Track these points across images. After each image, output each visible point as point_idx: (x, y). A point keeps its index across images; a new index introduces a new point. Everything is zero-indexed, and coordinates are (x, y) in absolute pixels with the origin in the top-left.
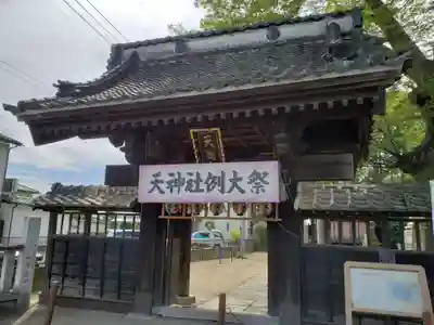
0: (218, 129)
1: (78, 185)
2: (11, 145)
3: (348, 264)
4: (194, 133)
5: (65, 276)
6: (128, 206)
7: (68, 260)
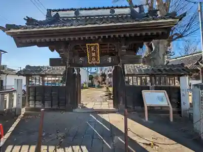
0: (98, 44)
1: (38, 66)
2: (2, 53)
3: (143, 91)
4: (88, 45)
5: (35, 100)
6: (62, 74)
7: (37, 94)
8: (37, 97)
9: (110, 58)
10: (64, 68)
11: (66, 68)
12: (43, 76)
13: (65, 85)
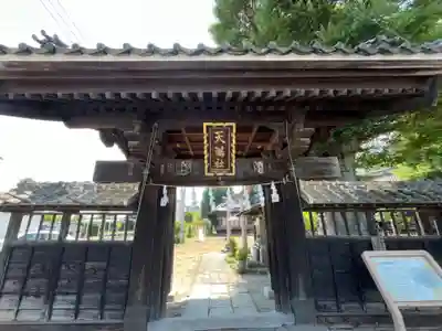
0: (234, 125)
3: (365, 254)
4: (208, 127)
6: (125, 203)
7: (32, 272)
8: (30, 282)
9: (260, 164)
10: (135, 187)
11: (140, 188)
12: (68, 210)
13: (131, 238)
